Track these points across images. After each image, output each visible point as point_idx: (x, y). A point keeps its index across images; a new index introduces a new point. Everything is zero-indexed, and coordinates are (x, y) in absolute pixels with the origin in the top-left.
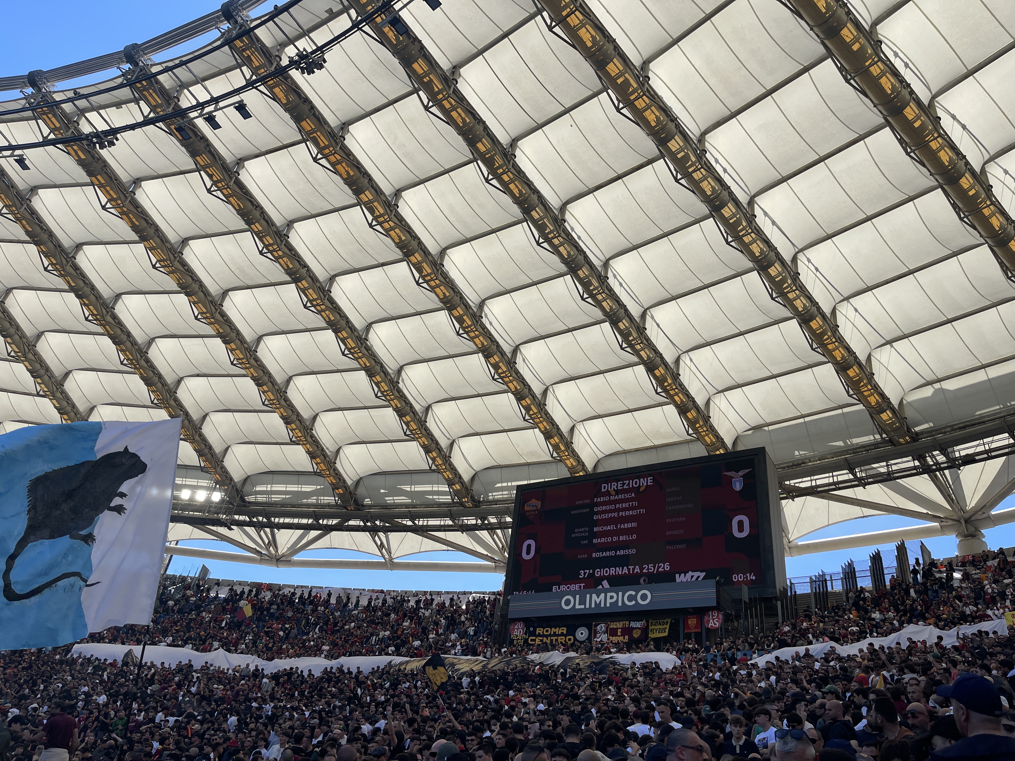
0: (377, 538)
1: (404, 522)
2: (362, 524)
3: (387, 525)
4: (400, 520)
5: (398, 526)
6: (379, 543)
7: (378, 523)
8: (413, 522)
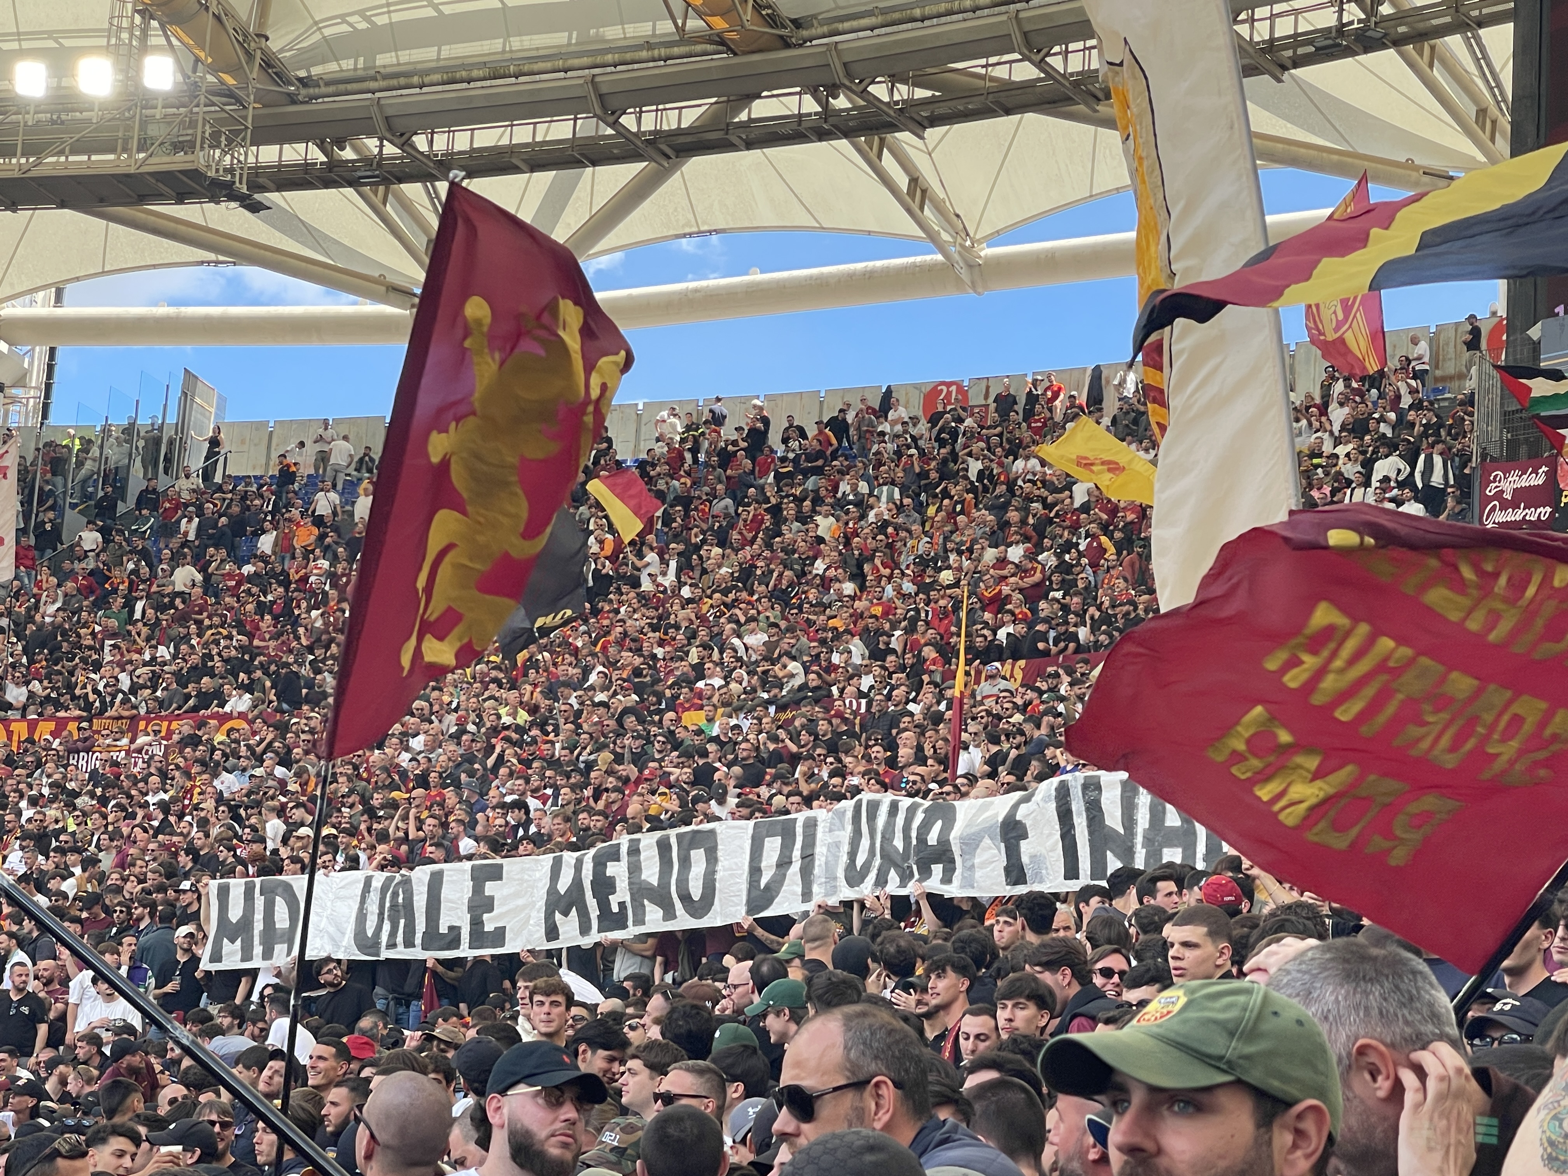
0: (888, 161)
1: (1001, 72)
2: (810, 105)
3: (921, 93)
4: (975, 65)
5: (971, 94)
6: (902, 181)
7: (879, 91)
8: (1041, 64)
